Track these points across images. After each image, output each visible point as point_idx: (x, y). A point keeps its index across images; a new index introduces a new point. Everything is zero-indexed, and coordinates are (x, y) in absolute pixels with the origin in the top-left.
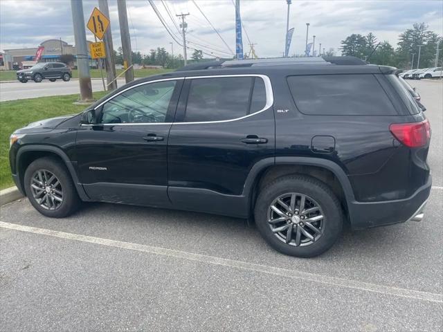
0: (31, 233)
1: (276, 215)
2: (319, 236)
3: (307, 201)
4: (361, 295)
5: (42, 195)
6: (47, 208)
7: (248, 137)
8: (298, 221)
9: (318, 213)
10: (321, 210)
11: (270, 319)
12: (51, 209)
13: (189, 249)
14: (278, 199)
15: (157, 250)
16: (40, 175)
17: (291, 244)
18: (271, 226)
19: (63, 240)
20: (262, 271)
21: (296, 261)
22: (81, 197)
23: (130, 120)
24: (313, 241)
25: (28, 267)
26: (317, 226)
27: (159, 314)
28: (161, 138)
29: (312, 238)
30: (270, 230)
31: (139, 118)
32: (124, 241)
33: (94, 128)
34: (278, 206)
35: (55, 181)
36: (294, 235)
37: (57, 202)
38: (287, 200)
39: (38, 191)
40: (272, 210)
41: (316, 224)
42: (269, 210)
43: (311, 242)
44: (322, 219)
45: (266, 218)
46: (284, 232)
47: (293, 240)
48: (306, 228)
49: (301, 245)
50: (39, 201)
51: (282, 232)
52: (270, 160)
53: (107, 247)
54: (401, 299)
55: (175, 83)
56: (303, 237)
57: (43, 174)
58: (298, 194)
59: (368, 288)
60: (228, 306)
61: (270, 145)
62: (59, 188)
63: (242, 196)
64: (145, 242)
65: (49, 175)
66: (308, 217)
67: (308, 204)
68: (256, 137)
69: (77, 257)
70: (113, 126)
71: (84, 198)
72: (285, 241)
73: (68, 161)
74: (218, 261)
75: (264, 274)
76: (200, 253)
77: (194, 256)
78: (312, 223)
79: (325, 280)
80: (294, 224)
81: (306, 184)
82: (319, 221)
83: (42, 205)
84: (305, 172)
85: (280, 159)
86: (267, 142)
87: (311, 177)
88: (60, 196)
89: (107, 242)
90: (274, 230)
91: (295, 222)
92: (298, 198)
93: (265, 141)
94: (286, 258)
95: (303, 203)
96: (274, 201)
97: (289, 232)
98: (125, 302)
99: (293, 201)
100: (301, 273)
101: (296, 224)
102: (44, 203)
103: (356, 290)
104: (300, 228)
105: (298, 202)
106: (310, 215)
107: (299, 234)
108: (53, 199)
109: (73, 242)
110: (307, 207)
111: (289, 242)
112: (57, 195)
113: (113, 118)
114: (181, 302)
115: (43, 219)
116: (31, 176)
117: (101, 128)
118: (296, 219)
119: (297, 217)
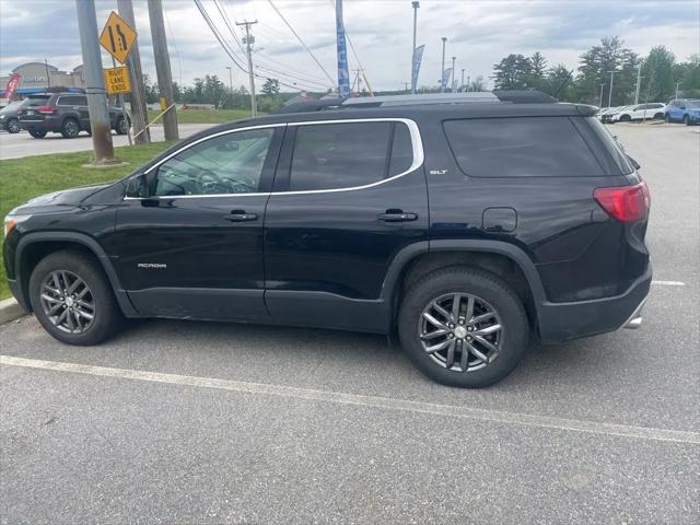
0: (47, 370)
1: (431, 327)
2: (495, 355)
3: (476, 304)
4: (561, 436)
5: (61, 310)
6: (69, 331)
7: (388, 212)
8: (464, 335)
9: (492, 321)
10: (498, 318)
11: (435, 476)
12: (75, 331)
13: (301, 384)
14: (434, 303)
15: (253, 387)
16: (56, 279)
17: (453, 368)
18: (423, 343)
19: (101, 378)
20: (414, 410)
21: (463, 393)
22: (124, 311)
23: (199, 190)
24: (487, 362)
25: (52, 421)
26: (492, 341)
27: (271, 477)
28: (254, 216)
29: (485, 358)
30: (424, 350)
31: (210, 186)
32: (198, 375)
33: (144, 203)
34: (434, 313)
35: (82, 287)
36: (457, 357)
37: (84, 321)
38: (447, 304)
39: (53, 304)
40: (424, 318)
41: (490, 337)
42: (421, 320)
43: (484, 365)
44: (500, 330)
45: (416, 333)
46: (443, 352)
47: (457, 364)
48: (477, 344)
49: (470, 369)
50: (53, 320)
51: (440, 352)
52: (422, 246)
53: (174, 386)
54: (616, 439)
55: (272, 132)
56: (472, 357)
57: (61, 278)
58: (464, 294)
59: (569, 425)
60: (372, 462)
61: (422, 224)
62: (88, 298)
63: (379, 301)
64: (231, 377)
65: (72, 280)
66: (479, 328)
67: (479, 309)
68: (400, 212)
69: (128, 403)
70: (174, 200)
71: (130, 313)
72: (444, 365)
73: (102, 256)
74: (346, 399)
75: (417, 413)
76: (318, 388)
77: (311, 393)
78: (484, 337)
79: (506, 417)
80: (458, 339)
81: (475, 280)
82: (494, 334)
83: (60, 327)
84: (471, 260)
85: (436, 244)
86: (417, 218)
87: (482, 269)
88: (90, 311)
89: (173, 378)
90: (428, 349)
91: (460, 336)
92: (464, 301)
93: (413, 217)
94: (447, 391)
95: (471, 308)
96: (429, 307)
97: (451, 350)
98: (217, 463)
99: (456, 305)
100: (471, 410)
101: (462, 340)
102: (62, 323)
103: (553, 430)
104: (468, 344)
105: (463, 306)
106: (480, 325)
107: (465, 354)
108: (78, 316)
109: (119, 381)
110: (476, 313)
111: (451, 366)
112: (85, 309)
113: (172, 188)
114: (301, 459)
115: (62, 348)
116: (40, 281)
117: (156, 203)
118: (460, 331)
119: (462, 329)
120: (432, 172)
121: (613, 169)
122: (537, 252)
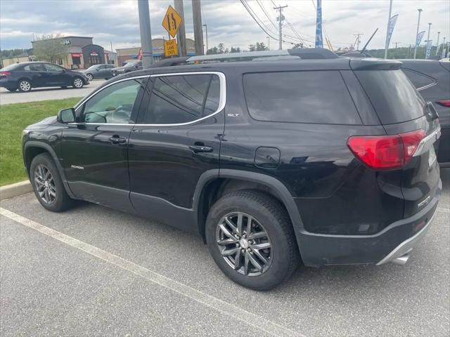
1: (225, 236)
2: (267, 267)
5: (43, 189)
6: (46, 202)
7: (196, 144)
8: (247, 246)
10: (268, 237)
12: (49, 203)
14: (225, 218)
16: (40, 170)
17: (240, 271)
18: (220, 247)
21: (242, 293)
22: (69, 194)
24: (262, 271)
26: (266, 256)
28: (123, 140)
29: (260, 268)
30: (220, 253)
34: (227, 226)
35: (50, 176)
37: (53, 197)
39: (40, 185)
40: (221, 229)
41: (266, 252)
42: (218, 229)
43: (259, 273)
44: (270, 248)
45: (215, 238)
47: (242, 267)
48: (255, 256)
49: (250, 274)
50: (40, 194)
51: (231, 256)
52: (215, 172)
56: (251, 266)
57: (42, 170)
58: (245, 214)
62: (52, 183)
63: (191, 210)
65: (46, 170)
67: (255, 228)
68: (203, 144)
72: (233, 267)
73: (56, 158)
75: (194, 302)
78: (260, 251)
80: (243, 249)
81: (252, 203)
83: (43, 198)
85: (224, 172)
86: (212, 150)
88: (54, 192)
90: (224, 252)
91: (243, 246)
92: (245, 219)
93: (209, 149)
94: (232, 287)
95: (249, 225)
96: (222, 220)
101: (245, 250)
104: (249, 254)
106: (259, 240)
107: (247, 261)
108: (50, 193)
111: (238, 268)
112: (52, 190)
116: (34, 170)
118: (244, 243)
119: (245, 241)
120: (229, 115)
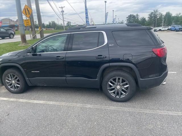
0: (7, 101)
1: (111, 86)
2: (128, 93)
3: (122, 80)
4: (145, 114)
5: (11, 84)
6: (13, 90)
7: (98, 56)
9: (127, 84)
10: (128, 83)
11: (112, 126)
12: (15, 90)
13: (76, 102)
14: (111, 80)
15: (63, 104)
16: (9, 76)
17: (117, 97)
18: (109, 90)
19: (22, 102)
20: (106, 108)
21: (119, 104)
22: (28, 84)
23: (48, 51)
24: (126, 95)
25: (9, 115)
26: (127, 89)
27: (68, 128)
28: (62, 58)
29: (125, 94)
30: (109, 92)
31: (51, 50)
32: (49, 101)
33: (33, 55)
34: (111, 82)
35: (16, 78)
36: (118, 94)
37: (18, 87)
38: (115, 80)
39: (9, 83)
40: (109, 84)
41: (126, 88)
42: (108, 84)
43: (125, 96)
44: (129, 87)
45: (107, 88)
46: (114, 93)
48: (123, 90)
49: (121, 97)
50: (9, 87)
51: (113, 93)
52: (107, 65)
53: (42, 104)
54: (160, 115)
55: (67, 35)
56: (122, 94)
57: (11, 75)
58: (119, 77)
59: (147, 111)
60: (95, 123)
61: (107, 59)
62: (18, 81)
63: (97, 79)
64: (57, 101)
65: (14, 76)
66: (123, 86)
67: (123, 81)
68: (102, 56)
69: (29, 109)
70: (41, 54)
71: (30, 85)
72: (114, 96)
73: (22, 69)
74: (89, 106)
75: (107, 110)
76: (81, 104)
77: (79, 105)
78: (125, 88)
79: (131, 110)
80: (118, 89)
81: (122, 73)
82: (127, 88)
83: (11, 89)
84: (121, 68)
85: (111, 64)
86: (106, 57)
87: (124, 70)
88: (19, 84)
89: (42, 102)
90: (110, 92)
91: (118, 88)
92: (119, 79)
93: (105, 57)
94: (115, 103)
95: (121, 81)
96: (110, 81)
97: (116, 92)
98: (53, 125)
99: (117, 80)
100: (122, 108)
102: (12, 88)
103: (143, 113)
104: (120, 90)
105: (119, 80)
106: (123, 85)
107: (120, 93)
108: (16, 86)
109: (27, 103)
110: (122, 82)
111: (116, 96)
112: (18, 84)
113: (40, 51)
114: (76, 123)
115: (12, 94)
116: (5, 76)
117: (36, 55)
118: (118, 87)
120: (110, 45)
121: (157, 43)
122: (137, 66)
